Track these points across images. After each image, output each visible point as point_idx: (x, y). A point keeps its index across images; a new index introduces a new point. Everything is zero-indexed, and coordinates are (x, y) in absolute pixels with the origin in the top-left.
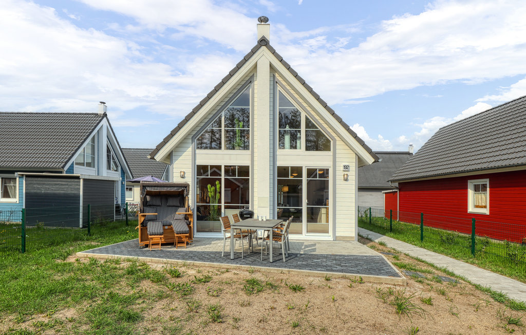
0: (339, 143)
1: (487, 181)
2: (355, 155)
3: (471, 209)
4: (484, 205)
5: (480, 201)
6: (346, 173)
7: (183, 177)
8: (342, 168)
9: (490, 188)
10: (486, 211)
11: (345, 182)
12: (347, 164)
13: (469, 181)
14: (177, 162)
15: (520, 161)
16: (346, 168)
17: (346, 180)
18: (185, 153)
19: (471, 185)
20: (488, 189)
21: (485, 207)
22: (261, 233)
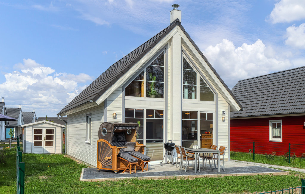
0: (220, 96)
1: (281, 121)
2: (228, 104)
3: (271, 139)
4: (278, 136)
5: (276, 134)
6: (223, 116)
7: (115, 118)
8: (221, 113)
9: (283, 125)
10: (280, 140)
11: (223, 122)
12: (224, 110)
13: (269, 121)
14: (110, 106)
15: (302, 111)
16: (224, 112)
17: (223, 121)
18: (117, 99)
19: (271, 123)
20: (282, 126)
21: (280, 137)
22: (176, 159)
